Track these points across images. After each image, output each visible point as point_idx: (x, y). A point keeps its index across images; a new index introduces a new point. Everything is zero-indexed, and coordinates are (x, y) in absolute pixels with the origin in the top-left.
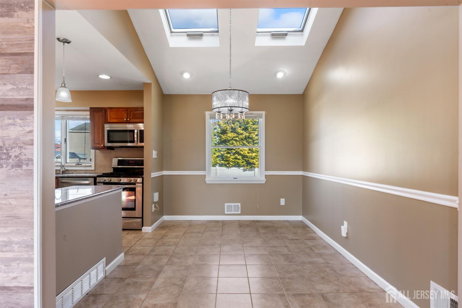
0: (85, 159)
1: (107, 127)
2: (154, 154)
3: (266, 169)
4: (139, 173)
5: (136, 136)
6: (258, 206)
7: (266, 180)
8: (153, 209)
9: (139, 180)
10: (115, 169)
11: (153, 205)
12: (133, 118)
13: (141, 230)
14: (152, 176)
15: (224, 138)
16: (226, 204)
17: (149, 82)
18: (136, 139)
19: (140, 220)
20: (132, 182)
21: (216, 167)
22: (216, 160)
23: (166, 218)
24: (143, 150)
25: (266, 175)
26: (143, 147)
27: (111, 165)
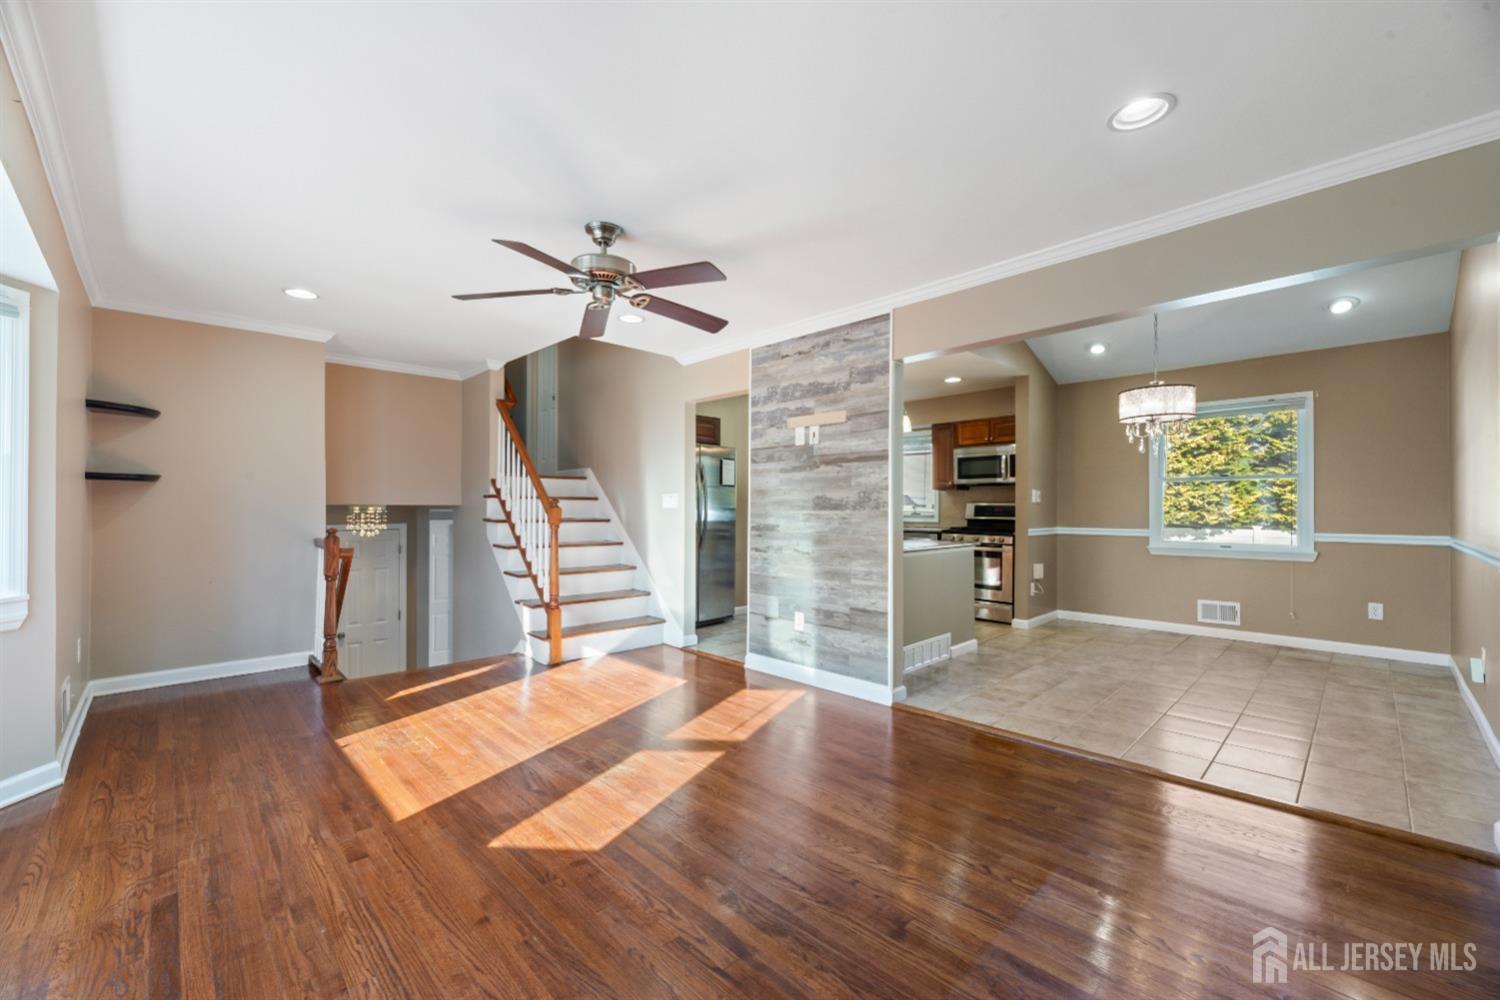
0: (924, 506)
1: (959, 453)
2: (1035, 496)
3: (1317, 530)
4: (1008, 528)
5: (1003, 466)
6: (1292, 614)
7: (1316, 554)
8: (1033, 591)
9: (1009, 540)
10: (970, 521)
11: (1033, 585)
12: (999, 435)
13: (1010, 624)
14: (1030, 534)
15: (1283, 448)
16: (1200, 602)
17: (1024, 373)
18: (1003, 471)
19: (1009, 608)
20: (996, 542)
21: (1251, 528)
22: (1256, 509)
23: (1061, 614)
24: (1014, 489)
25: (1316, 544)
26: (1013, 484)
27: (964, 514)
